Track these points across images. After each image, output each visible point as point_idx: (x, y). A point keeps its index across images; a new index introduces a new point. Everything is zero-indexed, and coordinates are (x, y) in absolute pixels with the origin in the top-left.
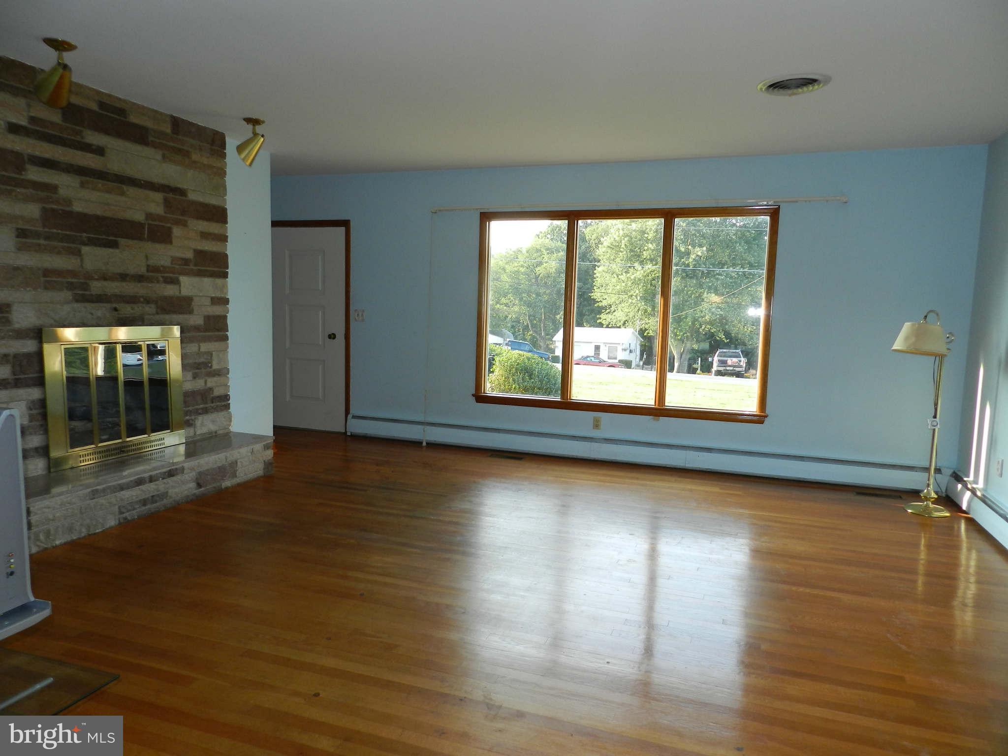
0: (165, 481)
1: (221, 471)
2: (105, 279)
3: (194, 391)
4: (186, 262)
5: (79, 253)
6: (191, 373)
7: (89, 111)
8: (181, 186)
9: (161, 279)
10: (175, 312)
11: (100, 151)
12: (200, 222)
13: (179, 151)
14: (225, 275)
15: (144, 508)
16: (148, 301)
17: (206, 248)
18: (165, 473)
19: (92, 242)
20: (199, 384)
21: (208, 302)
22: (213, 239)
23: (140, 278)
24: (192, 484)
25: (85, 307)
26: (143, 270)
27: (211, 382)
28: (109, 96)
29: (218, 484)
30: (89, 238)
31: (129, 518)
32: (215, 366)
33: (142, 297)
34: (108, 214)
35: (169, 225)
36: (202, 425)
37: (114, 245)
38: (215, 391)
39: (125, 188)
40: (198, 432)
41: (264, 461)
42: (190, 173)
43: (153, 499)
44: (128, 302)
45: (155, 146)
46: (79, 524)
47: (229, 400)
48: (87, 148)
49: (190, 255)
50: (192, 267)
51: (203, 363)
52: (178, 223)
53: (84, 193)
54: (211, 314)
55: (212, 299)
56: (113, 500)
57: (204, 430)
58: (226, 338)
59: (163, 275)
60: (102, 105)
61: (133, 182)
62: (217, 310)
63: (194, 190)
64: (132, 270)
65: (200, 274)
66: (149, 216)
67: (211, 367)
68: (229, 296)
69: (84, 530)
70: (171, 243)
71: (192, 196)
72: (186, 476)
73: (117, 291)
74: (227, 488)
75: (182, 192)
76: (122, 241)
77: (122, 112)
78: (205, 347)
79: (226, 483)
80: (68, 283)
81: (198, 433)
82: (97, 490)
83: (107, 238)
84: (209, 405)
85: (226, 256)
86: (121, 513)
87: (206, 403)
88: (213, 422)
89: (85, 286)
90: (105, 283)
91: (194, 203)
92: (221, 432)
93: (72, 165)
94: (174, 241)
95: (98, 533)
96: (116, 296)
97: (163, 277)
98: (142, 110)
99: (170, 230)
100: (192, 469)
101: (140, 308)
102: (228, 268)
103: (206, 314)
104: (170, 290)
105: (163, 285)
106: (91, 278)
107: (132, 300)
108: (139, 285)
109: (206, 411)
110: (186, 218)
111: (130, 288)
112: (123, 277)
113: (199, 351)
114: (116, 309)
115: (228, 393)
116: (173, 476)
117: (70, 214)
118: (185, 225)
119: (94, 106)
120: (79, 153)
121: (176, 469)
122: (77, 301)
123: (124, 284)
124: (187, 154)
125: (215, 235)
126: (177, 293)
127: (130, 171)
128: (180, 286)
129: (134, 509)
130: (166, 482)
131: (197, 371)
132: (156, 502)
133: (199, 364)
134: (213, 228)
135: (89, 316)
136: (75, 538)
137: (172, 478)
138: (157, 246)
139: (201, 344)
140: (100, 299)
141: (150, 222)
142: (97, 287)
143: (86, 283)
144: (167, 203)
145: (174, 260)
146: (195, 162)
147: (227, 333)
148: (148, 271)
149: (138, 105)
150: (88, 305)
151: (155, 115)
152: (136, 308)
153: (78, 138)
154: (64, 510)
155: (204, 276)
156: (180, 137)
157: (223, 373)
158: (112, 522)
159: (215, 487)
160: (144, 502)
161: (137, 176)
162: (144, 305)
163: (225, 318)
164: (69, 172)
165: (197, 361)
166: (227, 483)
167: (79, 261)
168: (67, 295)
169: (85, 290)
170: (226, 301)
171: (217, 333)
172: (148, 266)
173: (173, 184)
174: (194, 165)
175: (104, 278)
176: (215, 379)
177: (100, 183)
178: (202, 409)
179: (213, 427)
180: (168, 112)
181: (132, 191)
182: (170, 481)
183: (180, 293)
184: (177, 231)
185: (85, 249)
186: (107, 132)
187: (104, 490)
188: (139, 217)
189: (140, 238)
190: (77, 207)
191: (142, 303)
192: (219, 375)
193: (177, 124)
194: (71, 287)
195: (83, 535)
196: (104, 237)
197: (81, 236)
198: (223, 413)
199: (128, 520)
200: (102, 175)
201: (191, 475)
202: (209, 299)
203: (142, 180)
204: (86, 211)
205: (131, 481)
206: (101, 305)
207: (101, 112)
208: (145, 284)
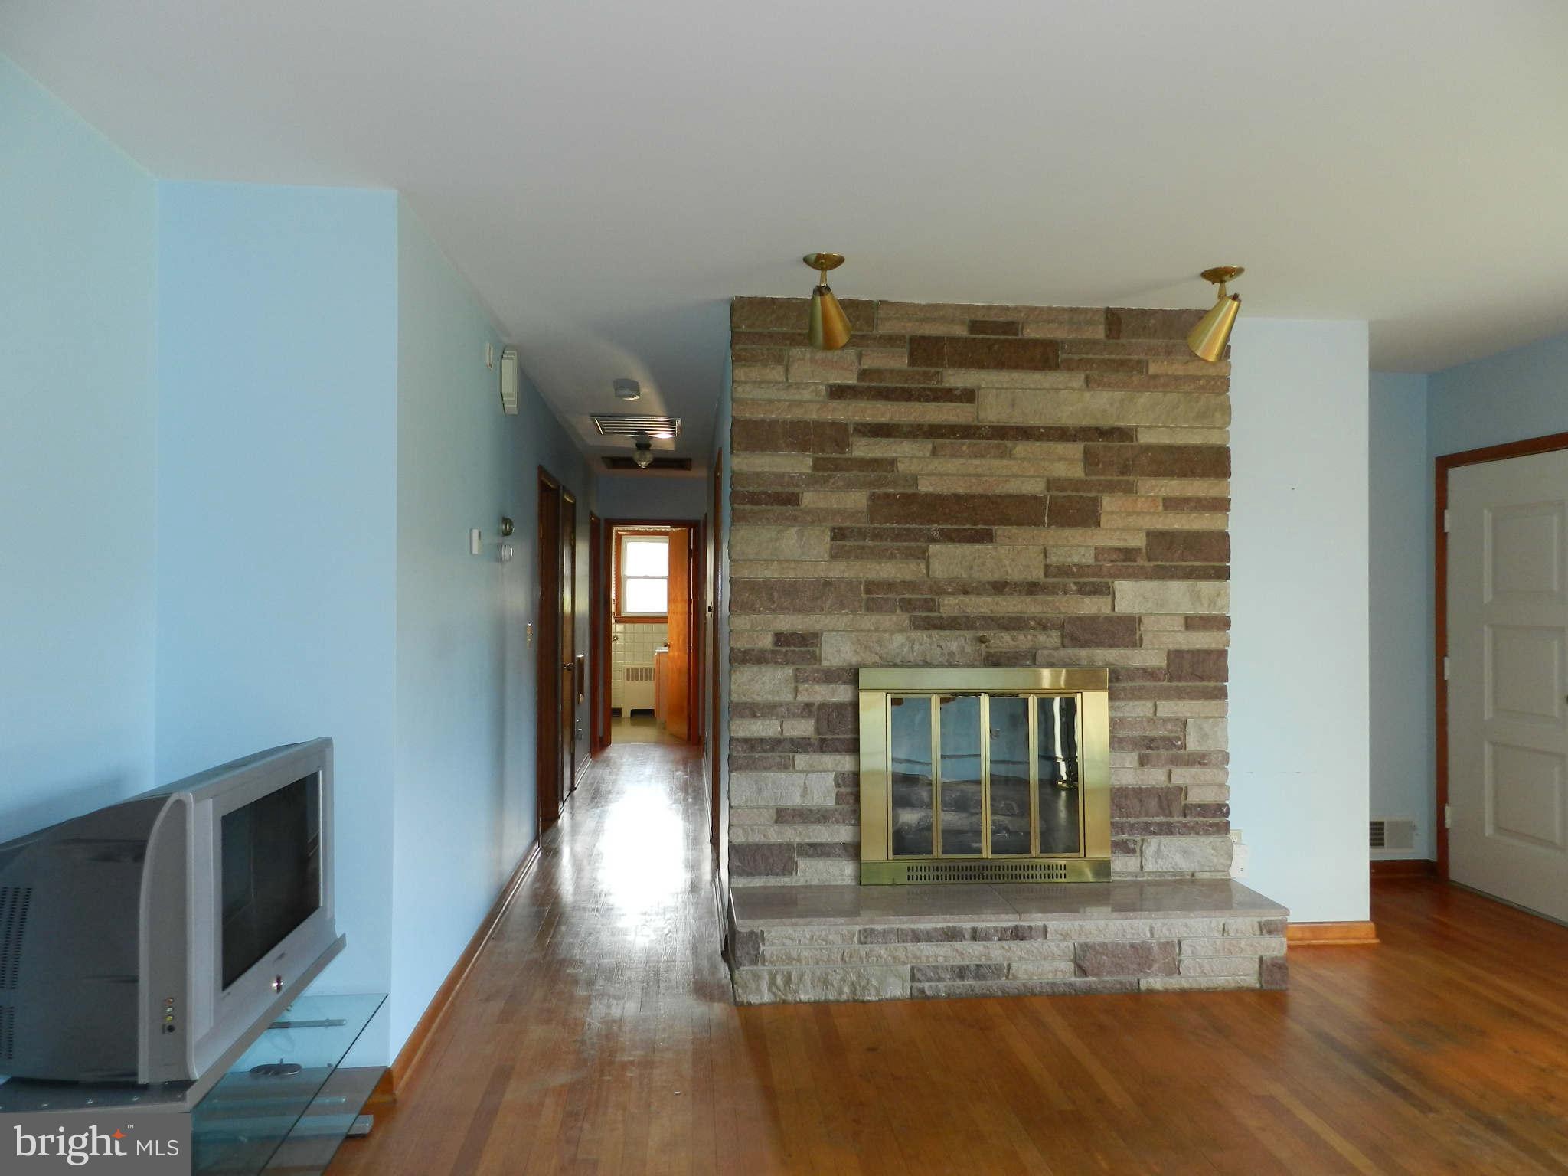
0: (1004, 943)
1: (1141, 955)
2: (966, 593)
3: (1140, 789)
4: (1129, 554)
5: (923, 556)
6: (1135, 755)
7: (953, 340)
8: (1122, 424)
9: (1074, 588)
10: (1100, 644)
11: (969, 396)
12: (1164, 481)
13: (1122, 365)
14: (1223, 574)
15: (959, 983)
16: (1044, 625)
17: (1176, 526)
18: (1005, 929)
19: (948, 537)
20: (1155, 777)
21: (1179, 624)
22: (1192, 510)
23: (1032, 588)
24: (1064, 963)
25: (930, 637)
26: (1037, 574)
27: (1182, 776)
28: (989, 308)
29: (1133, 979)
30: (942, 532)
31: (929, 993)
32: (1193, 745)
33: (1033, 618)
34: (977, 490)
35: (1093, 494)
36: (1158, 853)
37: (986, 537)
38: (1190, 793)
39: (1009, 444)
40: (1149, 867)
41: (1261, 959)
42: (1144, 399)
43: (979, 971)
44: (1006, 628)
45: (1070, 366)
46: (838, 977)
47: (1227, 814)
48: (947, 395)
49: (1138, 541)
50: (1142, 562)
51: (1163, 738)
52: (1111, 488)
53: (937, 465)
54: (1184, 646)
55: (1187, 618)
56: (900, 954)
57: (1164, 866)
58: (1222, 694)
59: (1077, 580)
60: (975, 326)
61: (1026, 433)
62: (1201, 640)
63: (1149, 427)
64: (1015, 574)
65: (1162, 574)
66: (1052, 483)
67: (1184, 746)
68: (1232, 614)
69: (846, 990)
70: (1098, 524)
71: (1145, 438)
72: (1053, 946)
73: (985, 611)
74: (1151, 992)
75: (1124, 434)
76: (999, 530)
77: (1010, 327)
78: (1168, 708)
79: (1151, 980)
80: (902, 600)
81: (1146, 869)
82: (872, 931)
83: (974, 527)
84: (1176, 819)
85: (1225, 537)
86: (913, 978)
87: (1171, 815)
88: (1185, 853)
89: (929, 605)
90: (965, 599)
91: (1148, 448)
92: (1206, 876)
93: (920, 426)
94: (1103, 519)
95: (869, 1002)
96: (985, 618)
97: (1075, 583)
98: (1050, 315)
99: (1095, 503)
100: (1066, 936)
101: (1029, 637)
102: (1229, 560)
103: (1171, 647)
104: (1091, 606)
105: (1078, 598)
106: (941, 591)
107: (1015, 624)
108: (1029, 599)
109: (1168, 830)
110: (1131, 478)
111: (1010, 605)
112: (999, 587)
113: (1155, 715)
114: (982, 640)
115: (1227, 802)
116: (1023, 939)
117: (911, 498)
118: (1129, 489)
119: (961, 331)
120: (932, 406)
121: (1030, 928)
122: (917, 628)
123: (999, 599)
124: (1140, 366)
125: (1199, 500)
126: (1106, 611)
127: (1018, 418)
128: (1114, 597)
129: (940, 979)
130: (1007, 947)
131: (1149, 751)
132: (984, 977)
133: (1152, 739)
134: (1198, 488)
135: (938, 651)
136: (831, 998)
137: (1021, 943)
138: (1067, 532)
139: (1158, 703)
140: (953, 624)
141: (1056, 493)
142: (950, 605)
143: (933, 600)
144: (1090, 459)
145: (1099, 552)
146: (1155, 377)
147: (1225, 684)
148: (1046, 575)
149: (1041, 309)
150: (935, 634)
151: (1075, 316)
152: (1021, 637)
153: (933, 384)
154: (817, 949)
155: (1172, 577)
156: (1123, 341)
157: (1214, 760)
158: (897, 989)
159: (1121, 983)
160: (961, 972)
161: (1034, 421)
162: (1036, 633)
163: (1222, 654)
164: (915, 437)
165: (1147, 733)
166: (1155, 982)
167: (923, 566)
168: (904, 618)
169: (930, 610)
170: (1225, 623)
171: (1199, 684)
172: (1047, 567)
173: (1106, 423)
174: (1153, 382)
175: (965, 589)
176: (1193, 770)
177: (965, 446)
178: (1160, 825)
179: (1185, 865)
180: (1101, 305)
181: (1021, 448)
182: (1017, 947)
183: (1113, 609)
184: (1109, 503)
185: (934, 548)
186: (980, 365)
187: (884, 933)
188: (1034, 487)
189: (1036, 522)
190: (925, 487)
191: (1034, 628)
192: (1203, 764)
193: (1115, 320)
194: (907, 605)
195: (844, 997)
196: (968, 526)
197: (929, 530)
198: (1211, 839)
199: (926, 995)
200: (967, 432)
201: (1063, 945)
202: (1182, 621)
203: (1042, 427)
204: (939, 490)
205: (935, 929)
206: (958, 632)
207: (973, 336)
208: (1040, 598)
